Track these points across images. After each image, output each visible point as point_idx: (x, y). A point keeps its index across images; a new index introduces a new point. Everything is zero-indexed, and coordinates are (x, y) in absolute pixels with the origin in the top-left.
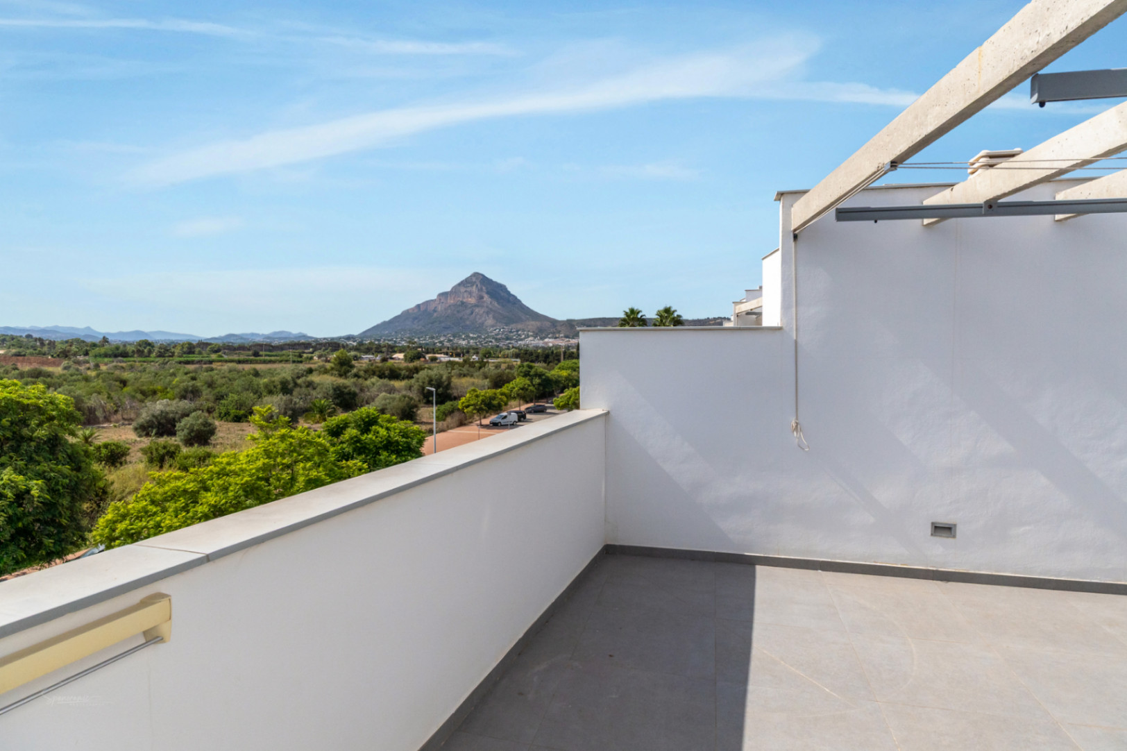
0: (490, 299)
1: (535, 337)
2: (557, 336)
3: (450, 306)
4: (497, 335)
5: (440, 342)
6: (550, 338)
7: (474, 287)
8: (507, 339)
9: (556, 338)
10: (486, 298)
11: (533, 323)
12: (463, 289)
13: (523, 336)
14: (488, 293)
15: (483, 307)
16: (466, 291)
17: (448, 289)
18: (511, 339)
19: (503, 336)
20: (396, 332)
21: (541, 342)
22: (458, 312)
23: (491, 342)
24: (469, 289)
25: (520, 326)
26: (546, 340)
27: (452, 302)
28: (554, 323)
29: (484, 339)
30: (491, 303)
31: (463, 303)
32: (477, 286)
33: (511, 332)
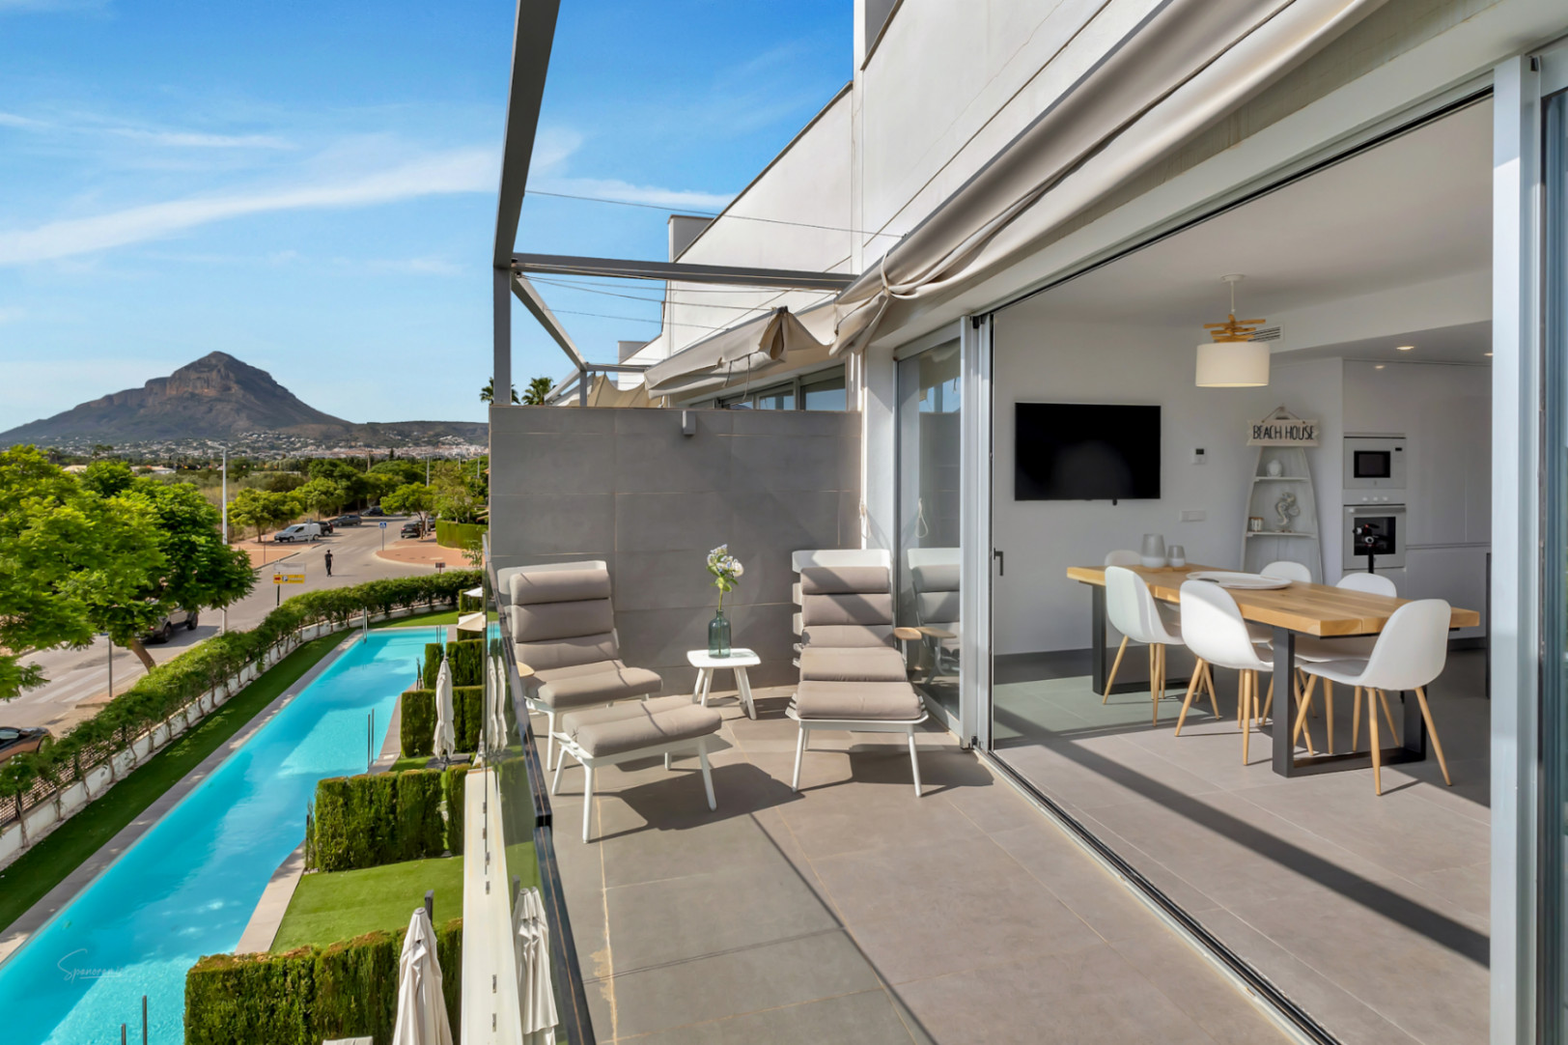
0: (242, 392)
1: (318, 447)
2: (353, 444)
3: (170, 399)
4: (257, 441)
5: (152, 453)
6: (341, 447)
7: (215, 373)
8: (272, 447)
9: (351, 447)
10: (235, 388)
11: (314, 426)
12: (193, 375)
13: (299, 445)
14: (238, 382)
15: (229, 401)
16: (199, 378)
17: (168, 373)
18: (279, 449)
19: (265, 444)
20: (63, 438)
21: (328, 452)
22: (185, 408)
23: (245, 452)
24: (204, 375)
25: (292, 430)
26: (336, 450)
27: (174, 393)
28: (348, 426)
29: (233, 448)
30: (244, 396)
31: (193, 395)
32: (219, 371)
33: (278, 438)
